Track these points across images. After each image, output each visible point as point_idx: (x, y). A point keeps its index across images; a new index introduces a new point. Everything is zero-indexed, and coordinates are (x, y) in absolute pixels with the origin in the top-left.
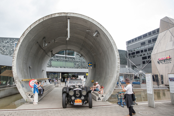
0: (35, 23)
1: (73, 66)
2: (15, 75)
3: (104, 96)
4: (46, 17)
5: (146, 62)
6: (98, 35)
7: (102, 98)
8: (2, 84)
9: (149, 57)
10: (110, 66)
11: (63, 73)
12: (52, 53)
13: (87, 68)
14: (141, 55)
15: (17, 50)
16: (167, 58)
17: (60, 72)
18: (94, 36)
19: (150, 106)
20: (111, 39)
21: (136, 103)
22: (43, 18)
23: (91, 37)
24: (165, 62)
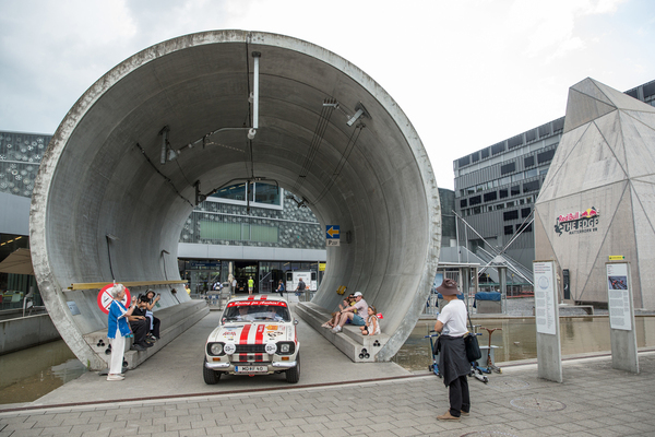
0: (122, 65)
1: (275, 240)
2: (41, 267)
3: (383, 342)
4: (168, 43)
5: (514, 228)
6: (365, 121)
7: (373, 351)
8: (8, 304)
9: (527, 212)
10: (404, 237)
11: (239, 264)
12: (198, 191)
13: (323, 247)
14: (501, 206)
15: (51, 171)
16: (586, 213)
17: (228, 260)
18: (350, 123)
19: (545, 378)
20: (413, 135)
21: (497, 364)
22: (157, 46)
23: (337, 130)
24: (580, 228)
